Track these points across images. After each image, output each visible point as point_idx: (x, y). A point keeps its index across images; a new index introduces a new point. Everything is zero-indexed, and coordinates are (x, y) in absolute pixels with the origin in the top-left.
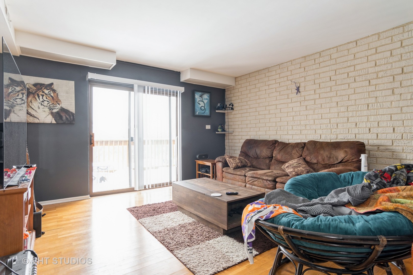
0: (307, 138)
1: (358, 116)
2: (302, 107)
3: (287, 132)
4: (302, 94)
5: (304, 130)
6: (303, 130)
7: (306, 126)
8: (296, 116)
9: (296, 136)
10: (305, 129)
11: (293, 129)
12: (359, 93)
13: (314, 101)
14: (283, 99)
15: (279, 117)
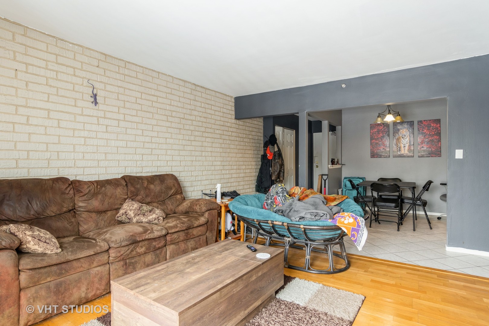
0: (107, 172)
1: (159, 149)
2: (100, 126)
3: (73, 163)
4: (101, 106)
5: (103, 160)
6: (101, 160)
7: (107, 155)
8: (90, 138)
9: (90, 169)
10: (105, 159)
11: (85, 158)
12: (160, 126)
13: (118, 123)
14: (65, 104)
15: (56, 135)
